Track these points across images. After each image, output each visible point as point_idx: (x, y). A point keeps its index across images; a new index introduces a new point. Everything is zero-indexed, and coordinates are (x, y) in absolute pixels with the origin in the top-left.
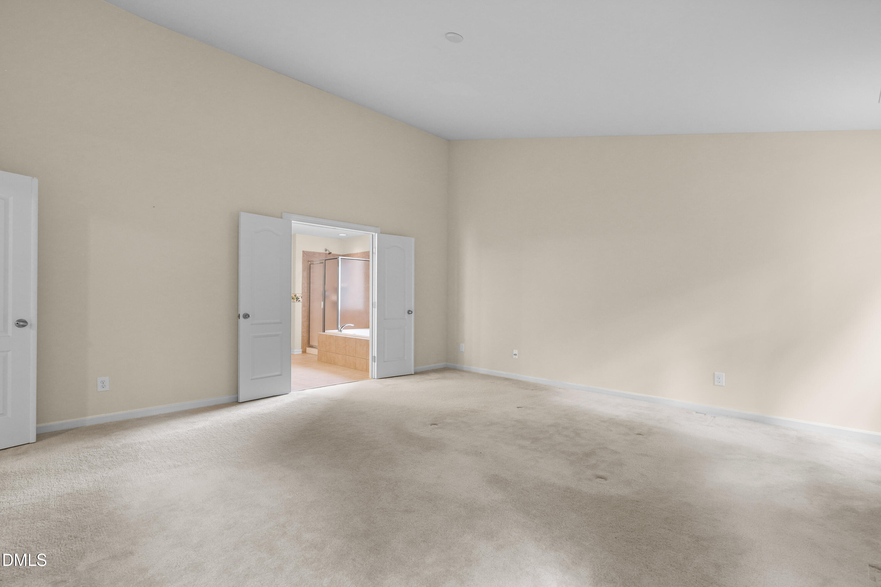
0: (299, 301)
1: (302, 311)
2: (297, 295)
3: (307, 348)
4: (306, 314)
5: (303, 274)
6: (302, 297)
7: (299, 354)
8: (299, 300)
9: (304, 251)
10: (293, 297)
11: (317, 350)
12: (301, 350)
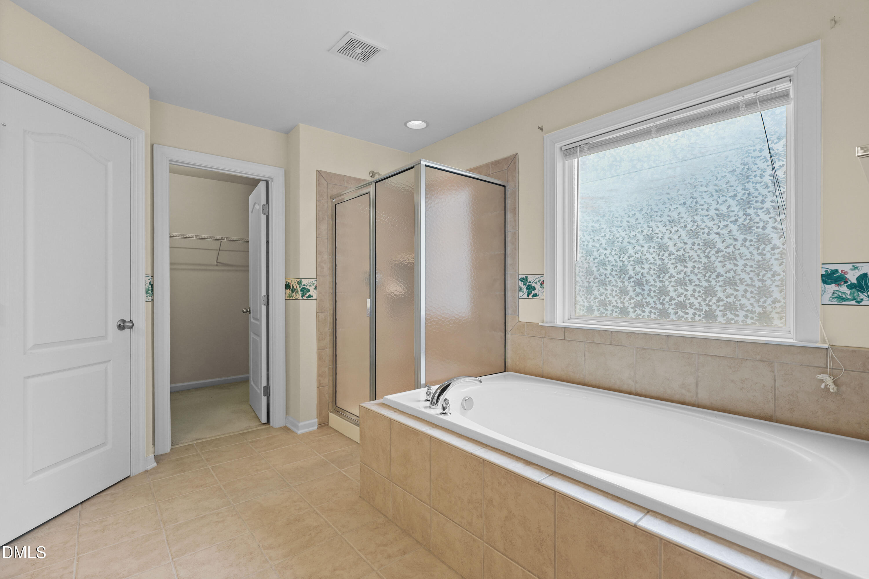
0: (310, 296)
1: (318, 322)
2: (304, 282)
3: (330, 413)
4: (327, 329)
5: (318, 228)
6: (316, 287)
7: (310, 433)
8: (308, 294)
9: (322, 171)
10: (295, 288)
11: (359, 428)
12: (316, 420)
